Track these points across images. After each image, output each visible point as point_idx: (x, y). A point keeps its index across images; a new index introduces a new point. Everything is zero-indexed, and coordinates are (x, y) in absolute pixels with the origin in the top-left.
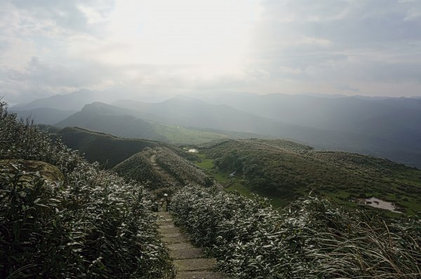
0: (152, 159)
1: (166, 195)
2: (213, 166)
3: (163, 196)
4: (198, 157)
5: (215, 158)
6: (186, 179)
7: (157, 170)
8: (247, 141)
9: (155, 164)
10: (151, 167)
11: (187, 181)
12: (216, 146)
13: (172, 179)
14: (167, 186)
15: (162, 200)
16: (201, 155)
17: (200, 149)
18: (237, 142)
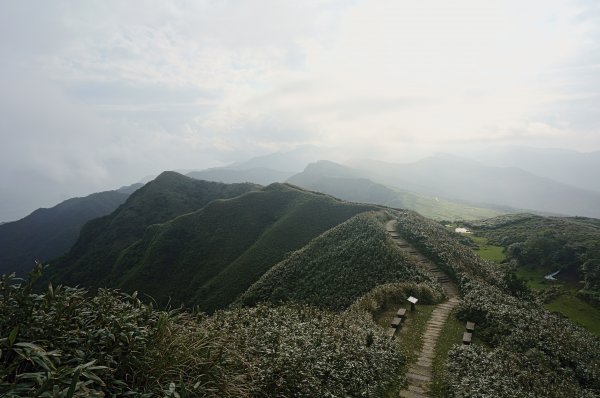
0: (389, 226)
1: (413, 300)
2: (503, 257)
3: (404, 303)
4: (472, 242)
5: (505, 244)
6: (460, 270)
7: (397, 245)
8: (568, 221)
9: (393, 235)
10: (384, 237)
11: (465, 275)
12: (507, 224)
13: (428, 265)
14: (418, 281)
15: (402, 311)
16: (478, 239)
17: (475, 228)
18: (549, 220)
